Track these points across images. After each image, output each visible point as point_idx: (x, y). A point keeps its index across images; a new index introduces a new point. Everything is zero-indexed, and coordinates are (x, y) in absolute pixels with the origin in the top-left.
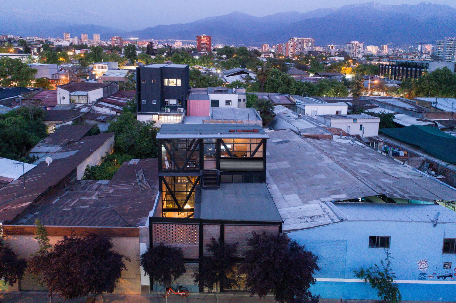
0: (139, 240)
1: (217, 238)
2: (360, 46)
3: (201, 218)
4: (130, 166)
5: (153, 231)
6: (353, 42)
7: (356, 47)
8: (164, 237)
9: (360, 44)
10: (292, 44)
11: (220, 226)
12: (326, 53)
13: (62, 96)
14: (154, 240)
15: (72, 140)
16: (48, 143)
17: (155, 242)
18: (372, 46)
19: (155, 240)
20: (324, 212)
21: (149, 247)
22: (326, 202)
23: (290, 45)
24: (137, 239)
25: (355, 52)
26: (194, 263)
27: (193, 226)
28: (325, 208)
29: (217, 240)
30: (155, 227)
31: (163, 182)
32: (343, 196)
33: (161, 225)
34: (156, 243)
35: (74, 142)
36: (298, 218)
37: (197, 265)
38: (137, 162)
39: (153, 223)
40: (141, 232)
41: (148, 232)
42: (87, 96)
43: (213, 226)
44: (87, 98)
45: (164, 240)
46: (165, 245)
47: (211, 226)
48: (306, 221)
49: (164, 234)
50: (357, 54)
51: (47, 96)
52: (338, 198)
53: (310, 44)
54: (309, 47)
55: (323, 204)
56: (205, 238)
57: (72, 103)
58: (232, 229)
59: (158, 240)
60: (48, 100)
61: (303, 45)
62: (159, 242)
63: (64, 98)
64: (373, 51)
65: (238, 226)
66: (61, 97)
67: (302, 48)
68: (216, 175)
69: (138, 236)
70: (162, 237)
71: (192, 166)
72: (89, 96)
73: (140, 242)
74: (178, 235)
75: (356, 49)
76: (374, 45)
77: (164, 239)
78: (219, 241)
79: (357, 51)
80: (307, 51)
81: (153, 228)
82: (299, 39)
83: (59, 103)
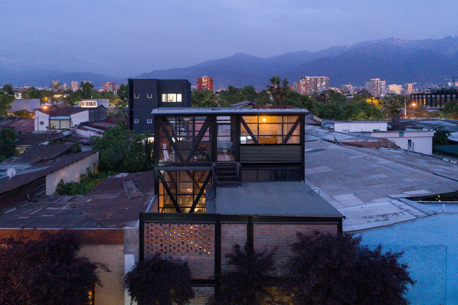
0: (123, 249)
1: (242, 244)
2: (382, 84)
3: (217, 213)
4: (116, 179)
5: (145, 234)
6: (374, 80)
7: (377, 85)
8: (162, 245)
9: (381, 82)
10: (304, 83)
11: (246, 225)
12: (344, 92)
13: (40, 120)
14: (146, 250)
15: (45, 158)
16: (15, 162)
17: (148, 252)
18: (395, 85)
19: (148, 250)
20: (402, 209)
21: (138, 260)
22: (400, 199)
23: (302, 85)
24: (121, 247)
25: (376, 91)
26: (206, 286)
27: (205, 227)
28: (401, 205)
29: (242, 249)
30: (148, 228)
31: (160, 181)
32: (424, 192)
33: (156, 225)
34: (149, 254)
35: (48, 160)
36: (363, 218)
37: (210, 290)
38: (126, 175)
39: (145, 222)
40: (127, 236)
41: (137, 237)
42: (70, 120)
43: (236, 225)
44: (70, 122)
45: (162, 250)
46: (163, 256)
47: (232, 226)
48: (376, 220)
49: (161, 240)
50: (379, 93)
51: (24, 124)
52: (417, 195)
53: (325, 83)
54: (323, 87)
55: (395, 201)
56: (223, 245)
57: (52, 129)
58: (264, 229)
59: (153, 250)
60: (25, 128)
61: (317, 85)
62: (153, 253)
63: (42, 123)
64: (397, 91)
65: (274, 225)
66: (39, 122)
67: (316, 88)
68: (234, 169)
69: (122, 243)
70: (158, 245)
71: (201, 158)
72: (72, 120)
73: (125, 252)
74: (183, 241)
75: (377, 88)
76: (398, 84)
77: (161, 248)
78: (246, 249)
79: (379, 90)
80: (321, 91)
81: (145, 231)
82: (312, 78)
83: (36, 129)
